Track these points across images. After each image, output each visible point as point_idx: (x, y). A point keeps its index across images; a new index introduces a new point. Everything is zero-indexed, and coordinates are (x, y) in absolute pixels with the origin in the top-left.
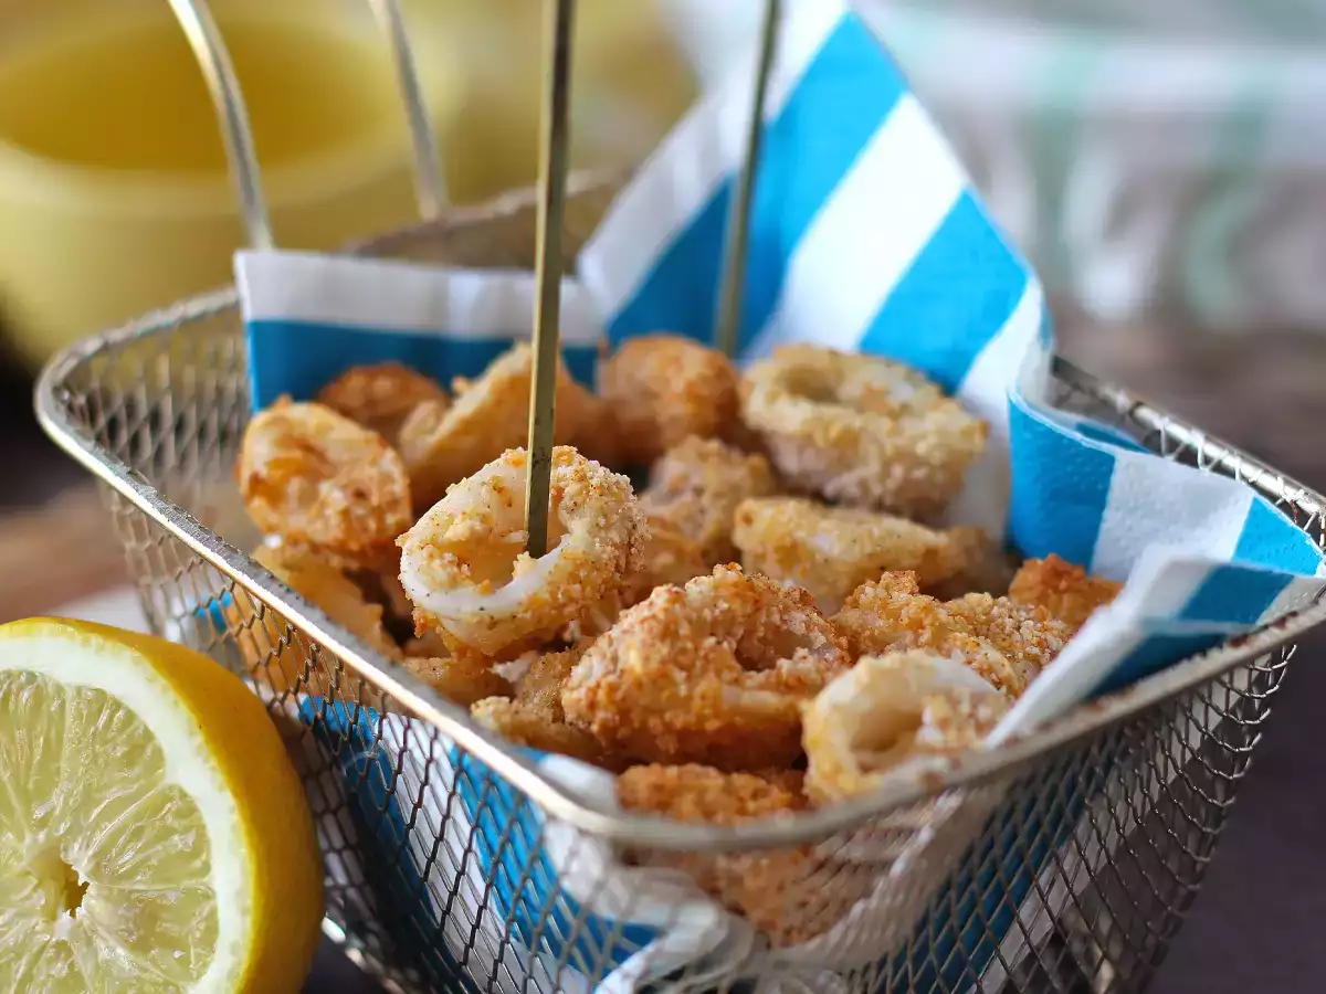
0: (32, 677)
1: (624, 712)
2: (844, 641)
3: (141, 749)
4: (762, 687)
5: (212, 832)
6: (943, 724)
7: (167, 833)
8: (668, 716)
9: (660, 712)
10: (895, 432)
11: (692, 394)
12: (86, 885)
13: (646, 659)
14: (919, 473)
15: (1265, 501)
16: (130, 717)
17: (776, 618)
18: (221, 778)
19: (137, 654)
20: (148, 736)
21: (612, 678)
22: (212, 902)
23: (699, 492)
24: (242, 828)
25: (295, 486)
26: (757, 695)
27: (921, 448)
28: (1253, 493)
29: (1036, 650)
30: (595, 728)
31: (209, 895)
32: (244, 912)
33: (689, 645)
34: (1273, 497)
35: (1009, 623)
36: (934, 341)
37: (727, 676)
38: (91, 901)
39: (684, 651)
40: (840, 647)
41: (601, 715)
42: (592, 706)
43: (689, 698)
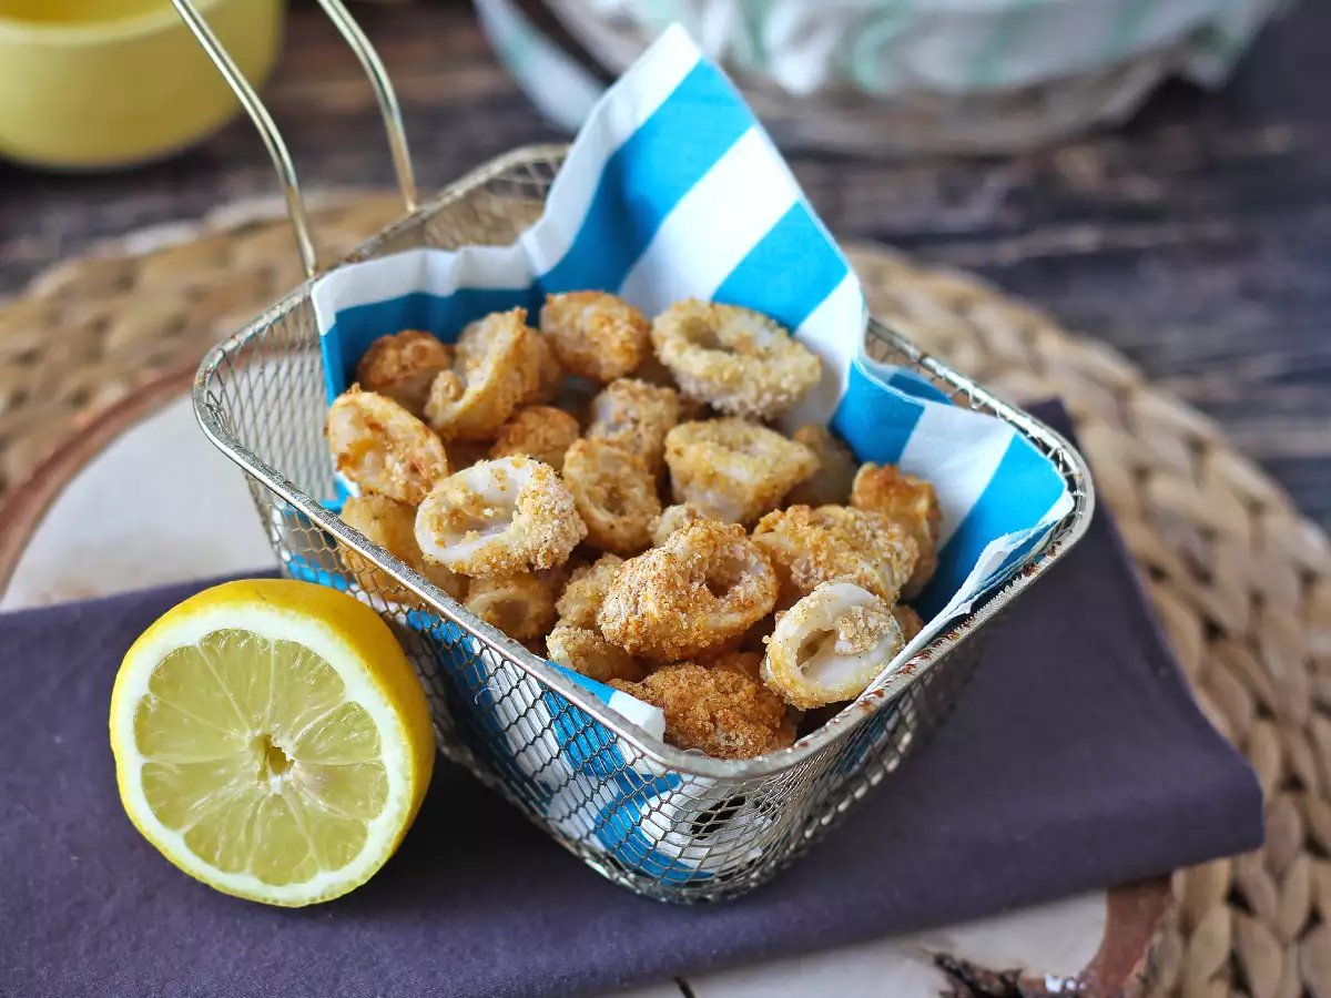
0: (244, 634)
1: (646, 640)
2: (769, 559)
3: (327, 678)
4: (730, 612)
5: (381, 731)
6: (852, 640)
7: (349, 731)
8: (674, 640)
9: (670, 638)
10: (768, 371)
11: (626, 350)
12: (292, 761)
13: (661, 607)
14: (782, 398)
15: (1022, 436)
16: (318, 659)
17: (727, 553)
18: (385, 698)
19: (321, 622)
20: (332, 671)
21: (636, 617)
22: (383, 773)
23: (636, 422)
24: (403, 729)
25: (369, 458)
26: (727, 617)
27: (785, 385)
28: (1014, 430)
29: (888, 555)
30: (627, 647)
31: (379, 767)
32: (407, 779)
33: (684, 592)
34: (1025, 432)
35: (868, 533)
36: (778, 297)
37: (709, 609)
38: (296, 772)
39: (681, 596)
40: (766, 562)
41: (631, 641)
42: (626, 635)
43: (689, 629)
